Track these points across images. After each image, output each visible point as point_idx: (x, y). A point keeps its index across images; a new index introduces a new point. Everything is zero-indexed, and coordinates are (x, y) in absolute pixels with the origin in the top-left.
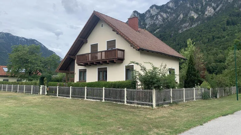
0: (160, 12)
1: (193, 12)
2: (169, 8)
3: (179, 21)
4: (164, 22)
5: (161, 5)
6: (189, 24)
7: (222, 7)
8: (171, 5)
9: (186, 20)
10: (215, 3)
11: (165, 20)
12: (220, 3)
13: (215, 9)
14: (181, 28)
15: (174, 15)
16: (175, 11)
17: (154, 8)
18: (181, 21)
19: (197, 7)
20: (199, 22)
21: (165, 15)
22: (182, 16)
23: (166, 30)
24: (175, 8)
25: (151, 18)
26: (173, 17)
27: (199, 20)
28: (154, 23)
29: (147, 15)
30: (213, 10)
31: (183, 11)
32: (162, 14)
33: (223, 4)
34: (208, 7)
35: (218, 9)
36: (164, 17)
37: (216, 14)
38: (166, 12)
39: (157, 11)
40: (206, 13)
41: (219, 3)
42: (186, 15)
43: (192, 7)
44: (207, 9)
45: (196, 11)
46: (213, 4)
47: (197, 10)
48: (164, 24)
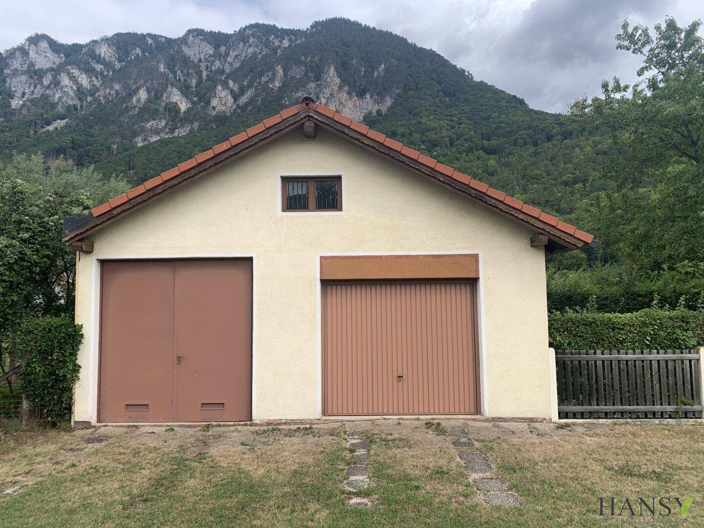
0: (67, 63)
1: (176, 91)
2: (99, 60)
3: (135, 107)
4: (80, 99)
5: (70, 43)
6: (167, 123)
7: (256, 96)
8: (104, 51)
9: (157, 110)
10: (236, 82)
11: (83, 93)
12: (250, 85)
13: (236, 98)
14: (143, 130)
15: (117, 87)
16: (121, 75)
17: (44, 45)
18: (140, 108)
19: (185, 80)
20: (196, 125)
21: (84, 80)
22: (143, 95)
23: (90, 127)
24: (118, 65)
25: (31, 77)
26: (113, 92)
27: (195, 119)
28: (45, 97)
29: (16, 64)
30: (232, 100)
31: (146, 81)
32: (75, 72)
33: (257, 89)
34: (220, 88)
35: (244, 99)
36: (81, 85)
37: (239, 111)
38: (89, 71)
39: (55, 59)
40: (214, 102)
41: (245, 83)
42: (156, 95)
43: (171, 75)
44: (215, 94)
45: (185, 91)
46: (231, 83)
47: (188, 87)
48: (82, 106)
